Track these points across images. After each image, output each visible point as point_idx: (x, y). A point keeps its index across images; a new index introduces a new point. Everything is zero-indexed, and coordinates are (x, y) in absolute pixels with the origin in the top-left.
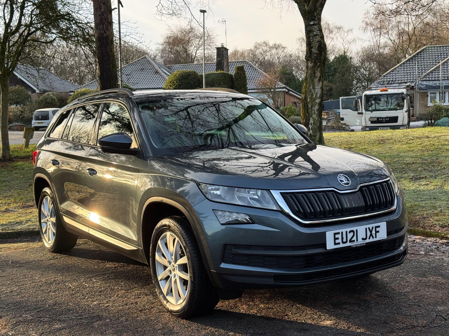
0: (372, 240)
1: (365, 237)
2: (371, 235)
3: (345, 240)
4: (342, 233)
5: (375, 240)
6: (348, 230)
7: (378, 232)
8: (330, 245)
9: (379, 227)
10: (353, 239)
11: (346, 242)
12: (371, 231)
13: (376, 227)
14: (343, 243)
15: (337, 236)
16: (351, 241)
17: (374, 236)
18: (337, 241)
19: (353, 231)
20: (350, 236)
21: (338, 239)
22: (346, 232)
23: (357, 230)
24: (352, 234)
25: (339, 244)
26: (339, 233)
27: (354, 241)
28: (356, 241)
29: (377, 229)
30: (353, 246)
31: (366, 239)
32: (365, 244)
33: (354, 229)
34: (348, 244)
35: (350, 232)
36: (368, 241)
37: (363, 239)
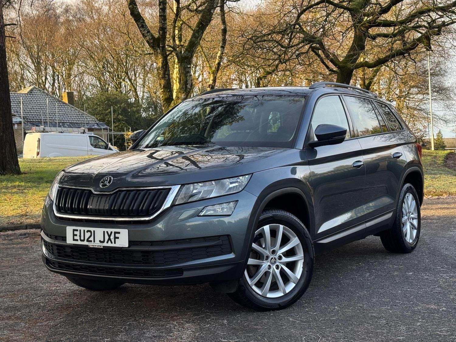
0: (109, 244)
1: (102, 240)
2: (109, 239)
3: (82, 238)
4: (80, 230)
5: (113, 245)
6: (86, 229)
7: (118, 238)
8: (70, 241)
9: (119, 233)
10: (90, 239)
11: (84, 240)
12: (109, 236)
13: (115, 233)
14: (81, 240)
15: (76, 233)
16: (88, 241)
17: (113, 241)
18: (76, 238)
19: (90, 231)
20: (88, 235)
21: (76, 235)
22: (84, 231)
23: (94, 231)
24: (89, 233)
25: (77, 240)
26: (77, 230)
27: (91, 241)
28: (93, 241)
29: (117, 235)
30: (91, 246)
31: (103, 242)
32: (102, 247)
33: (92, 229)
34: (85, 243)
35: (88, 231)
36: (105, 244)
37: (100, 241)
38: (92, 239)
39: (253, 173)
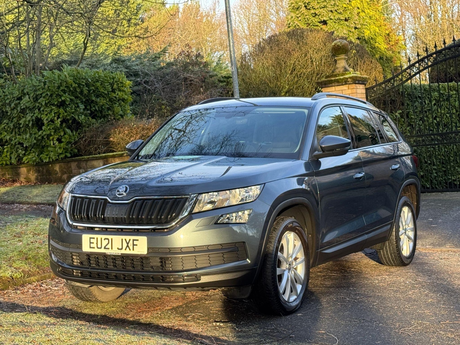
0: (128, 252)
1: (120, 247)
2: (128, 246)
4: (97, 238)
5: (132, 252)
6: (104, 237)
7: (136, 245)
8: (86, 248)
9: (137, 240)
10: (107, 247)
11: (101, 248)
12: (128, 243)
13: (134, 240)
14: (98, 248)
15: (92, 240)
17: (131, 248)
20: (105, 243)
21: (93, 243)
22: (101, 239)
23: (112, 239)
24: (107, 241)
25: (94, 248)
26: (94, 238)
28: (110, 248)
30: (108, 254)
32: (120, 254)
33: (110, 237)
34: (102, 251)
35: (105, 239)
36: (123, 252)
37: (118, 249)
39: (265, 184)
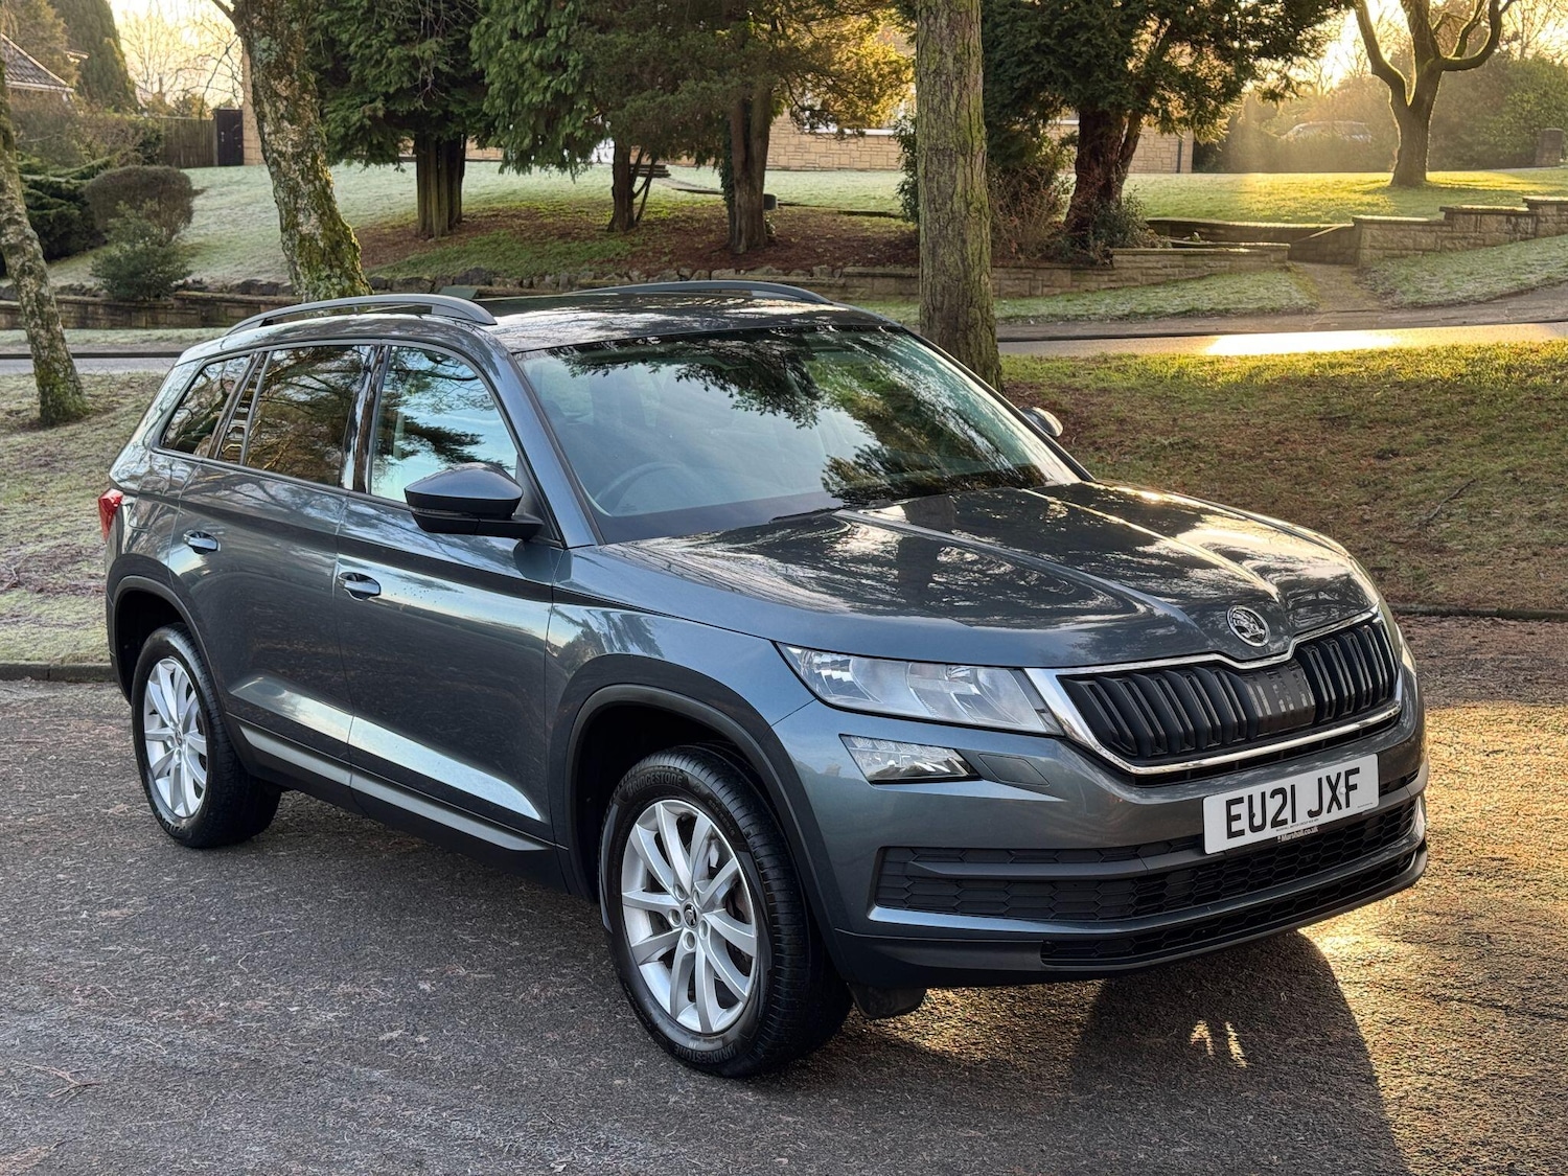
0: (1336, 814)
1: (1315, 808)
2: (1334, 798)
3: (1258, 821)
4: (1250, 797)
5: (1345, 813)
6: (1269, 787)
7: (1354, 787)
8: (1216, 841)
9: (1356, 771)
10: (1281, 817)
11: (1262, 827)
12: (1333, 788)
13: (1349, 773)
14: (1254, 829)
15: (1235, 810)
16: (1276, 823)
17: (1343, 800)
18: (1236, 826)
19: (1282, 791)
20: (1273, 805)
21: (1238, 817)
22: (1263, 794)
23: (1293, 787)
24: (1279, 797)
25: (1241, 833)
26: (1240, 801)
27: (1284, 822)
28: (1290, 821)
29: (1353, 780)
30: (1284, 839)
31: (1318, 813)
32: (1316, 830)
33: (1285, 783)
34: (1269, 833)
35: (1273, 794)
36: (1325, 818)
37: (1311, 813)
38: (1286, 814)
